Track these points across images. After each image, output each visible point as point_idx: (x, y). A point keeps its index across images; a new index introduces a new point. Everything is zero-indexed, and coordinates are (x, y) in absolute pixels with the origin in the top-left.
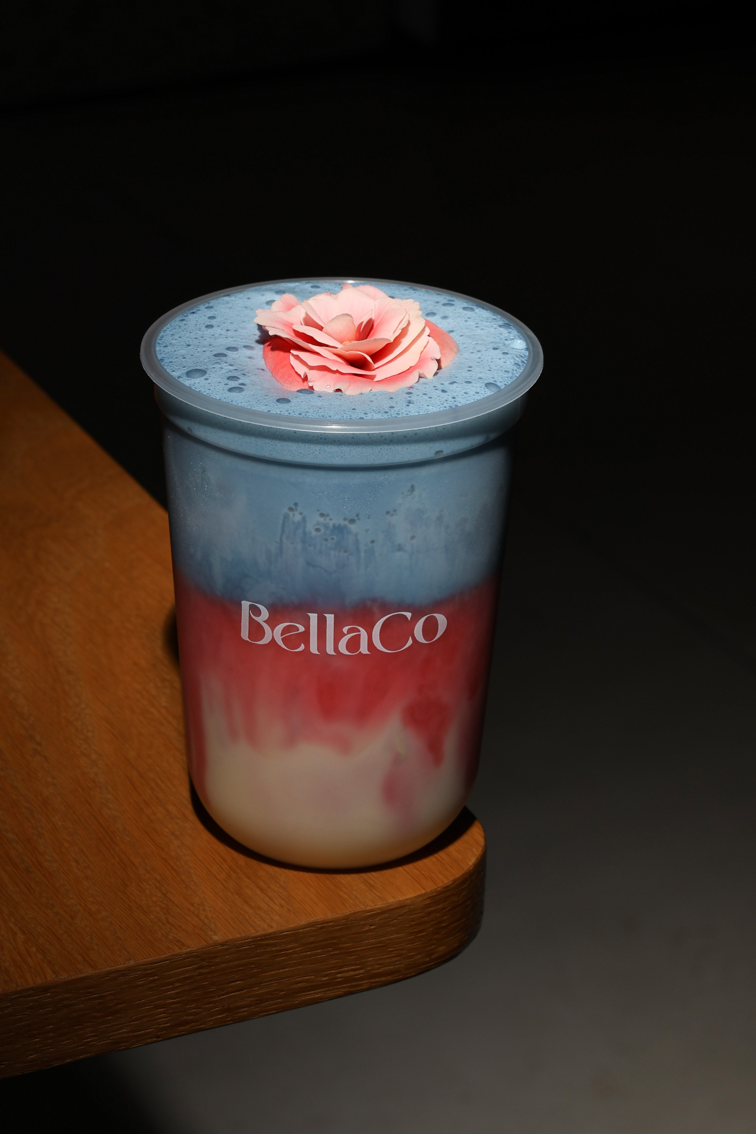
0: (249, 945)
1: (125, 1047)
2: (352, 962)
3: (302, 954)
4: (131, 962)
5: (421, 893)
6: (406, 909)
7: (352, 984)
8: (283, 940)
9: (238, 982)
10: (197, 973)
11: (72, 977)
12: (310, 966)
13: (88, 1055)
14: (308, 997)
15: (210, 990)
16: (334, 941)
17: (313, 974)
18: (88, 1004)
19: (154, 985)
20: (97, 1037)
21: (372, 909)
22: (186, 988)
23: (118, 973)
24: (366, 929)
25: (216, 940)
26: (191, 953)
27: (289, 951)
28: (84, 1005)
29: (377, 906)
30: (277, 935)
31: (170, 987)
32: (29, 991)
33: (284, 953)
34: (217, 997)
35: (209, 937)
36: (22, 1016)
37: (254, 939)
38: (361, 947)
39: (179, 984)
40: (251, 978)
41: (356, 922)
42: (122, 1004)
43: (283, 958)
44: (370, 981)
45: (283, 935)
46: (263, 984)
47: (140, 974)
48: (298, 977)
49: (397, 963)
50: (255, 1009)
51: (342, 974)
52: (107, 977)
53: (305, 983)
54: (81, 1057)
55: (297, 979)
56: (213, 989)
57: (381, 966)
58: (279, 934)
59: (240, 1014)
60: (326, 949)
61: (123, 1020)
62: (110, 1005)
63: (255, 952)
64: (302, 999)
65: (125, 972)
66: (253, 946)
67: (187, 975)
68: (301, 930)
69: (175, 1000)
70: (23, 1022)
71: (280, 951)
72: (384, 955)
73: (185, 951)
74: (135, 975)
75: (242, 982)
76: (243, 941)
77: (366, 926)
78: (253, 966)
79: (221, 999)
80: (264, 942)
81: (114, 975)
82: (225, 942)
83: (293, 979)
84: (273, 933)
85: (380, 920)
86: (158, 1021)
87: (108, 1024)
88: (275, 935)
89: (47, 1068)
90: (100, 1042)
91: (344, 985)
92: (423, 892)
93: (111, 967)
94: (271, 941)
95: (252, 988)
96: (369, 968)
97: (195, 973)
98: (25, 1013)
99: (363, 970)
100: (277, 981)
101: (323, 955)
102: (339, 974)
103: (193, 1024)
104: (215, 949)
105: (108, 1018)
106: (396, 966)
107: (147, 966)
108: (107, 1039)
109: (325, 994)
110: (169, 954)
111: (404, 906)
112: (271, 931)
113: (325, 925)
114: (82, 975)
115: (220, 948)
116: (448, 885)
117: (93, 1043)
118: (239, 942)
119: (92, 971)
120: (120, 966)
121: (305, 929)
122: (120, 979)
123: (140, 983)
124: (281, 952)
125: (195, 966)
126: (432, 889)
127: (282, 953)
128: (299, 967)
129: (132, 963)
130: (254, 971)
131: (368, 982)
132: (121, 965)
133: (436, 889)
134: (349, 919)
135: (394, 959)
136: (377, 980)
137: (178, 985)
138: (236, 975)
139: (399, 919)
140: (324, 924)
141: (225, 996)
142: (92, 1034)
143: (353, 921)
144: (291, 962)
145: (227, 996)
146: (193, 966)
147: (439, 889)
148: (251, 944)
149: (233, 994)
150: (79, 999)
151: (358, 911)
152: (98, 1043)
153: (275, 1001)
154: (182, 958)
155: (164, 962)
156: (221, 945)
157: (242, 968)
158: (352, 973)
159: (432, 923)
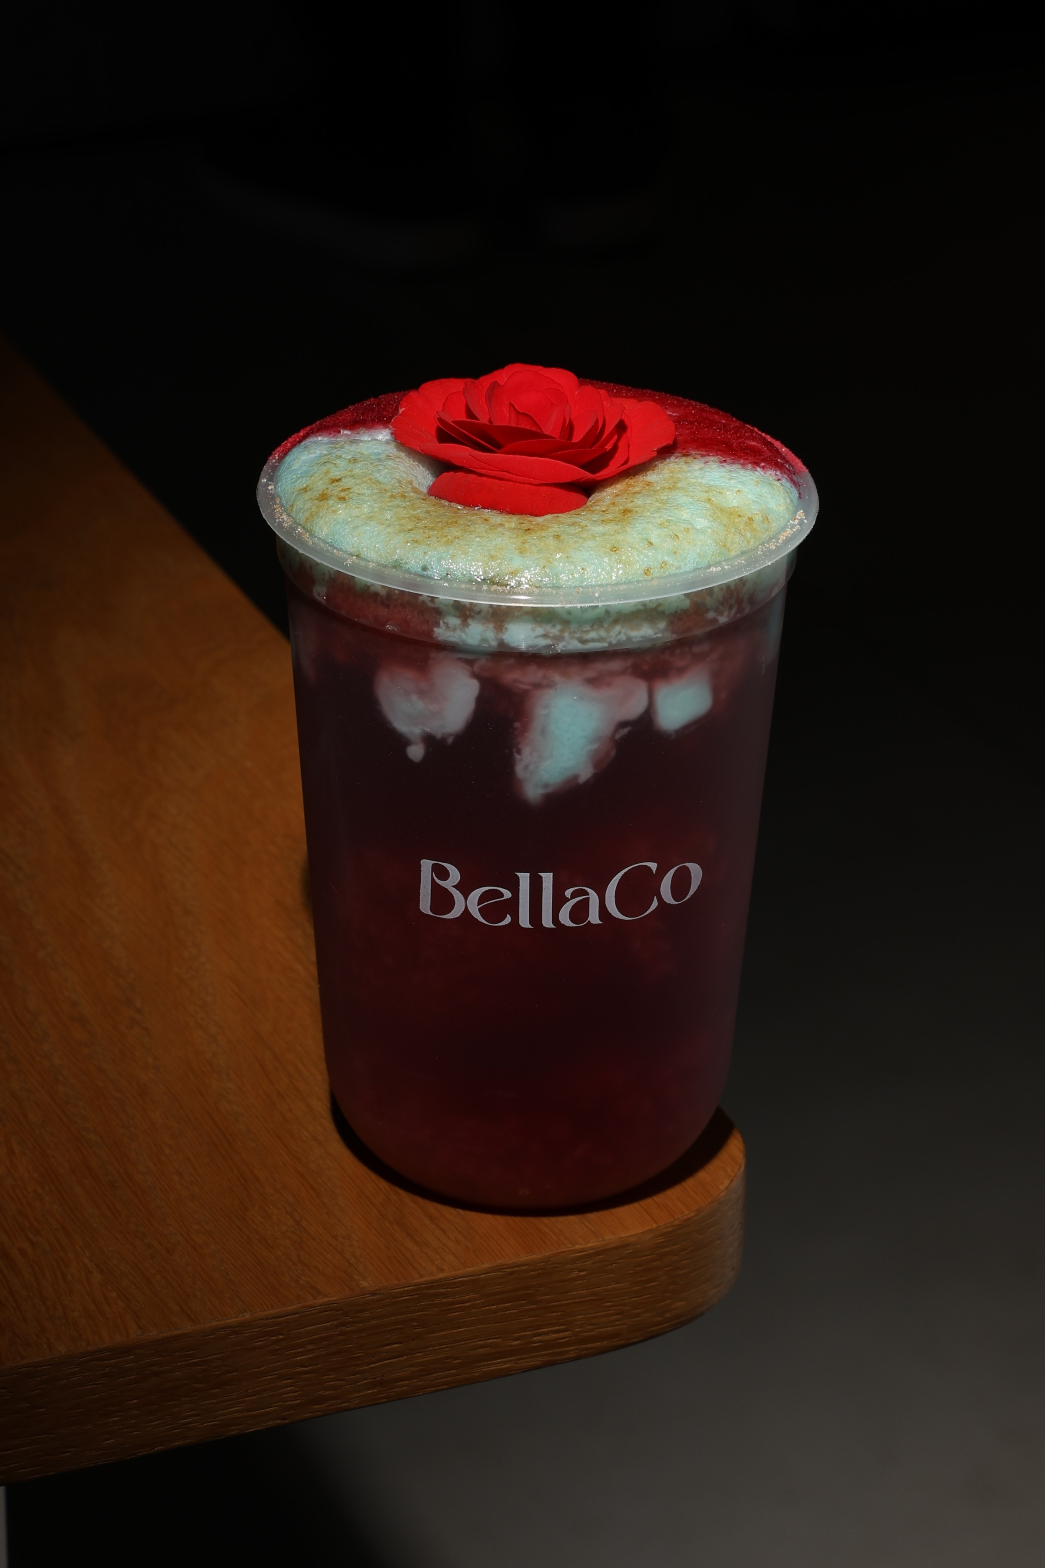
0: (411, 1294)
1: (238, 1431)
2: (555, 1321)
3: (483, 1309)
4: (246, 1314)
5: (650, 1228)
6: (629, 1250)
7: (554, 1351)
8: (457, 1289)
9: (395, 1345)
10: (337, 1332)
11: (165, 1335)
12: (495, 1324)
13: (187, 1441)
14: (493, 1368)
15: (356, 1355)
16: (529, 1292)
17: (499, 1336)
18: (186, 1371)
19: (277, 1347)
20: (198, 1417)
21: (582, 1248)
22: (323, 1352)
23: (228, 1330)
24: (574, 1275)
25: (364, 1287)
26: (330, 1304)
27: (466, 1305)
28: (179, 1373)
29: (589, 1245)
30: (449, 1281)
31: (300, 1350)
32: (105, 1352)
33: (459, 1307)
34: (366, 1366)
35: (355, 1282)
36: (95, 1386)
37: (417, 1287)
38: (566, 1300)
39: (314, 1347)
40: (413, 1340)
41: (559, 1265)
42: (233, 1373)
43: (458, 1313)
44: (579, 1347)
45: (459, 1282)
46: (431, 1349)
47: (258, 1331)
48: (479, 1339)
49: (618, 1323)
50: (419, 1383)
51: (540, 1338)
52: (213, 1335)
53: (489, 1348)
54: (176, 1443)
55: (477, 1343)
56: (360, 1354)
57: (595, 1327)
58: (452, 1281)
59: (397, 1390)
60: (518, 1303)
61: (235, 1393)
62: (217, 1373)
63: (418, 1305)
64: (485, 1370)
65: (237, 1328)
66: (416, 1296)
67: (323, 1335)
68: (483, 1276)
69: (306, 1369)
70: (96, 1395)
71: (454, 1303)
72: (598, 1312)
73: (321, 1301)
74: (250, 1333)
75: (400, 1345)
76: (402, 1289)
77: (573, 1272)
78: (415, 1324)
79: (370, 1368)
80: (431, 1291)
81: (222, 1332)
82: (376, 1290)
83: (471, 1342)
84: (444, 1279)
85: (593, 1263)
86: (284, 1396)
87: (214, 1399)
88: (446, 1282)
89: (128, 1458)
90: (202, 1424)
91: (543, 1352)
92: (655, 1226)
93: (217, 1321)
94: (441, 1290)
95: (414, 1354)
96: (577, 1330)
97: (335, 1331)
98: (98, 1382)
99: (569, 1333)
100: (450, 1345)
101: (513, 1310)
102: (535, 1336)
103: (332, 1401)
104: (363, 1299)
105: (214, 1391)
106: (616, 1327)
107: (268, 1321)
108: (213, 1419)
109: (516, 1363)
110: (298, 1305)
111: (627, 1245)
112: (441, 1275)
113: (517, 1269)
114: (179, 1332)
115: (370, 1298)
116: (689, 1216)
117: (193, 1424)
118: (396, 1290)
119: (191, 1326)
120: (230, 1320)
121: (488, 1275)
122: (231, 1338)
123: (258, 1343)
124: (454, 1305)
125: (336, 1322)
126: (667, 1222)
127: (456, 1306)
128: (480, 1326)
129: (247, 1316)
130: (416, 1331)
131: (577, 1349)
132: (232, 1318)
133: (673, 1222)
134: (549, 1261)
135: (612, 1318)
136: (590, 1345)
137: (311, 1347)
138: (392, 1336)
139: (620, 1263)
140: (515, 1267)
141: (377, 1364)
142: (192, 1412)
143: (554, 1264)
144: (469, 1319)
145: (379, 1364)
146: (331, 1323)
147: (676, 1222)
148: (413, 1294)
149: (388, 1361)
150: (173, 1365)
151: (562, 1250)
152: (200, 1424)
153: (447, 1372)
154: (316, 1311)
155: (291, 1316)
156: (371, 1294)
157: (400, 1326)
158: (554, 1336)
159: (666, 1269)
